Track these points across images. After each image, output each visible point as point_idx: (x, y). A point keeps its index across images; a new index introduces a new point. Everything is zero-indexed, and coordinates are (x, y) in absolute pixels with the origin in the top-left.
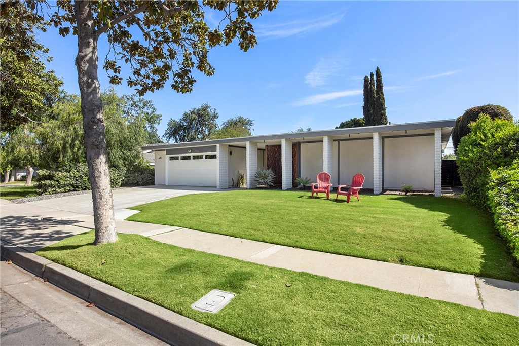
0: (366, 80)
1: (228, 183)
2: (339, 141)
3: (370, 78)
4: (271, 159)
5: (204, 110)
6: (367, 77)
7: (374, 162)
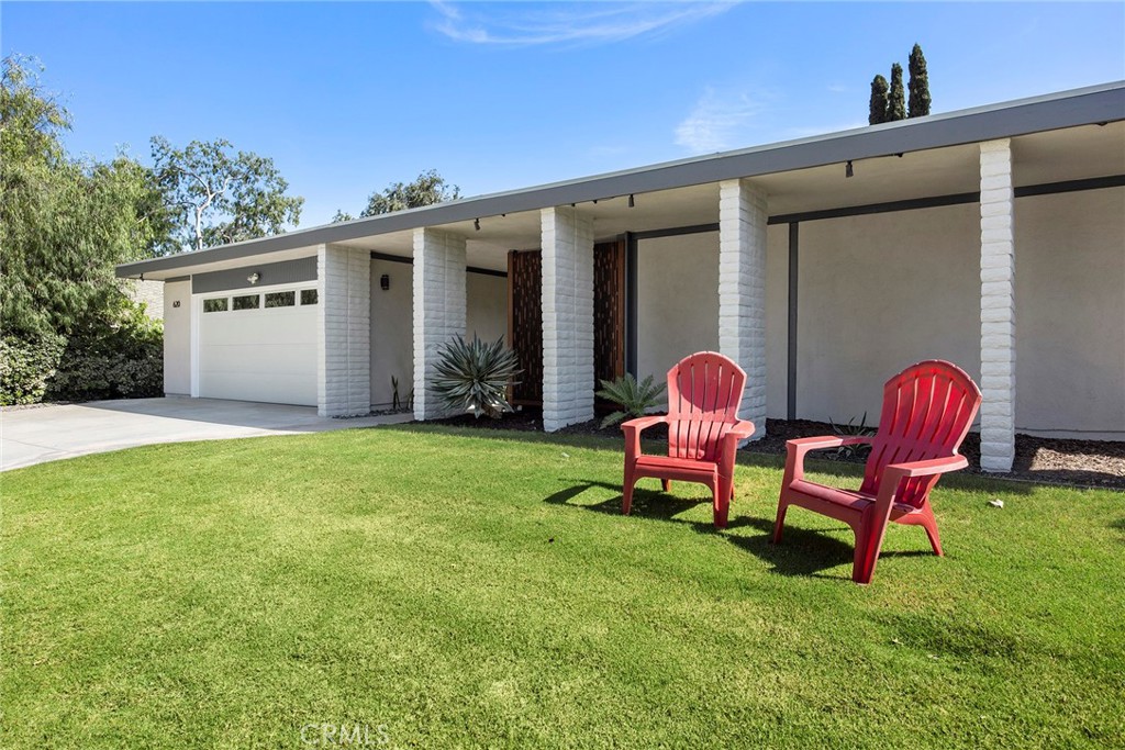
0: (877, 87)
1: (366, 395)
2: (793, 220)
3: (889, 80)
4: (526, 304)
5: (428, 188)
6: (882, 78)
7: (984, 302)
